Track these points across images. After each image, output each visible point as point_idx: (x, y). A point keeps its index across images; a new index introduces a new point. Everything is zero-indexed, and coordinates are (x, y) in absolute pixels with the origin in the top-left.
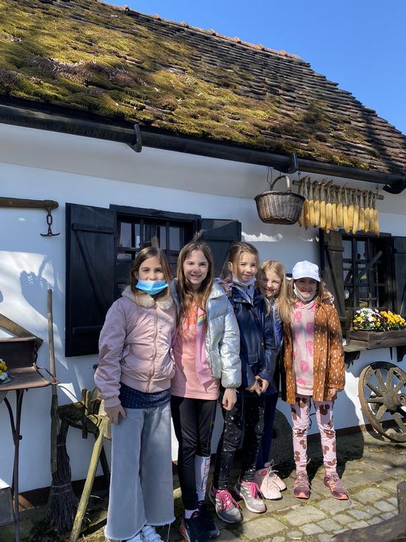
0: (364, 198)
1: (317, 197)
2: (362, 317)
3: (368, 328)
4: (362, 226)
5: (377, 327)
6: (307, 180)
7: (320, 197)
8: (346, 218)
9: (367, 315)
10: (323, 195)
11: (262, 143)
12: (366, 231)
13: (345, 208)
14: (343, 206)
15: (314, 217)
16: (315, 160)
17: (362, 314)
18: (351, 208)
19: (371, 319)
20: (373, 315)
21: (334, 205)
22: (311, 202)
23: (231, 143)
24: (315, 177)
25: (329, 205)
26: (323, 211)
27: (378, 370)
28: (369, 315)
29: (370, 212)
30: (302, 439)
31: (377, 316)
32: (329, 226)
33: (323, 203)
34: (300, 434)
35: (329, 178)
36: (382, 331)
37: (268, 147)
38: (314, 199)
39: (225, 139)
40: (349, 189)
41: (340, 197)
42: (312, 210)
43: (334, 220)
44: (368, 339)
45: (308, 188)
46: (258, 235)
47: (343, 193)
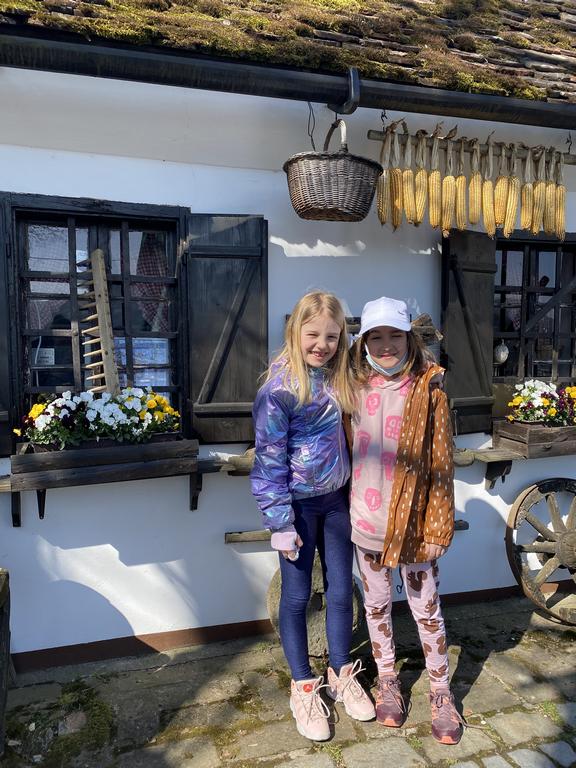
0: (536, 162)
1: (423, 163)
2: (524, 398)
3: (532, 419)
4: (525, 222)
5: (549, 417)
6: (399, 129)
7: (430, 162)
8: (488, 205)
9: (533, 395)
10: (436, 157)
11: (289, 52)
12: (535, 230)
13: (488, 185)
14: (484, 180)
15: (412, 203)
16: (415, 83)
17: (526, 392)
18: (502, 185)
19: (538, 402)
20: (544, 395)
21: (462, 179)
22: (408, 173)
23: (214, 53)
24: (417, 120)
25: (450, 179)
26: (434, 192)
27: (552, 494)
28: (536, 395)
29: (547, 191)
30: (381, 622)
31: (553, 398)
32: (447, 223)
33: (435, 176)
34: (377, 615)
35: (449, 122)
36: (562, 424)
37: (301, 58)
38: (416, 168)
39: (198, 45)
40: (500, 145)
41: (476, 163)
42: (408, 189)
43: (461, 210)
44: (526, 439)
45: (404, 145)
46: (312, 244)
47: (484, 154)
